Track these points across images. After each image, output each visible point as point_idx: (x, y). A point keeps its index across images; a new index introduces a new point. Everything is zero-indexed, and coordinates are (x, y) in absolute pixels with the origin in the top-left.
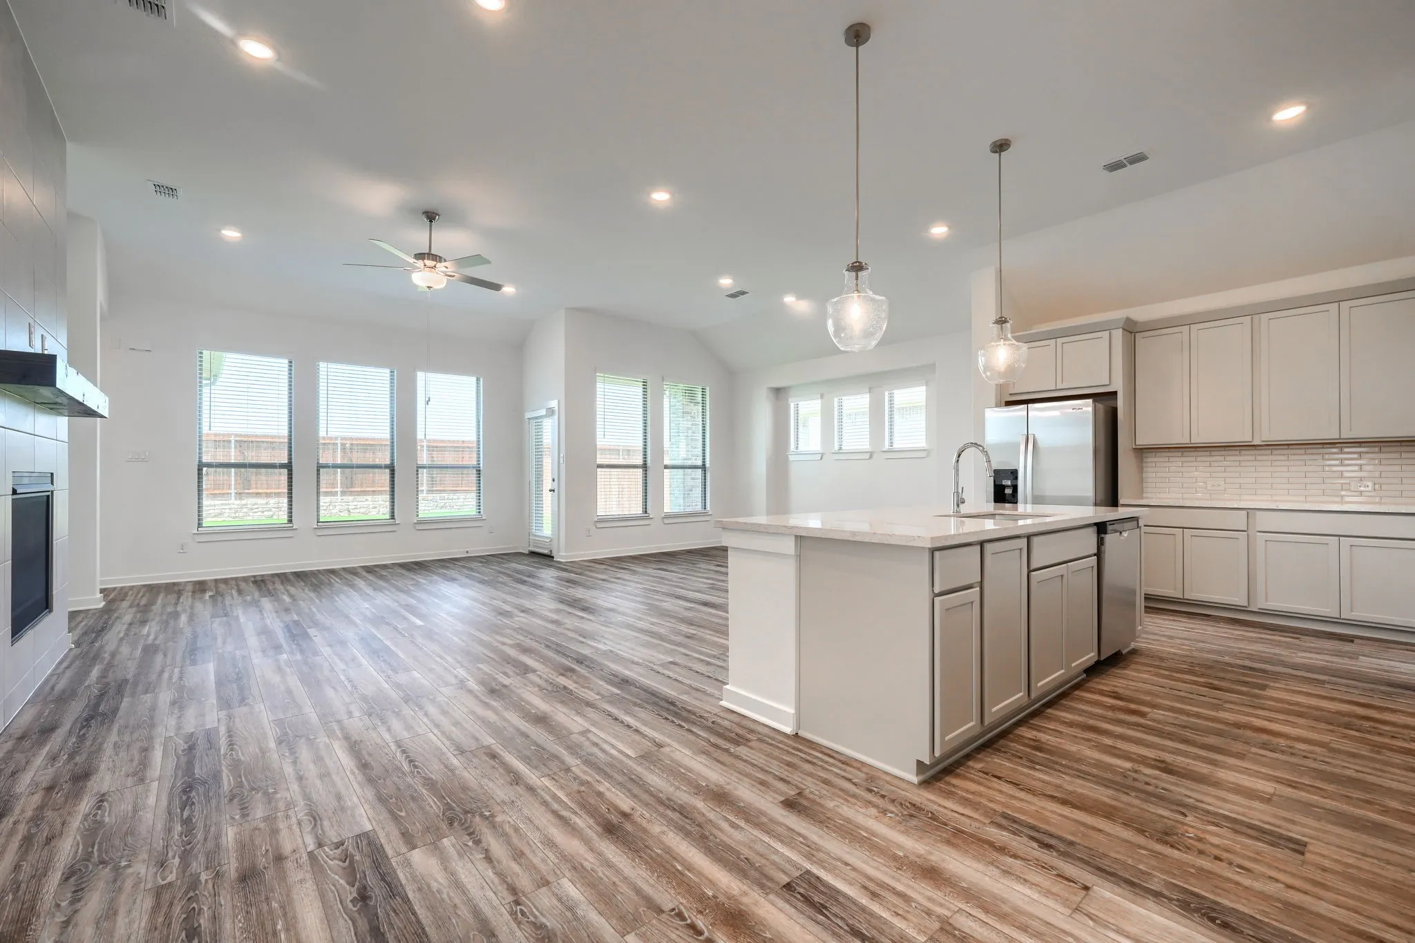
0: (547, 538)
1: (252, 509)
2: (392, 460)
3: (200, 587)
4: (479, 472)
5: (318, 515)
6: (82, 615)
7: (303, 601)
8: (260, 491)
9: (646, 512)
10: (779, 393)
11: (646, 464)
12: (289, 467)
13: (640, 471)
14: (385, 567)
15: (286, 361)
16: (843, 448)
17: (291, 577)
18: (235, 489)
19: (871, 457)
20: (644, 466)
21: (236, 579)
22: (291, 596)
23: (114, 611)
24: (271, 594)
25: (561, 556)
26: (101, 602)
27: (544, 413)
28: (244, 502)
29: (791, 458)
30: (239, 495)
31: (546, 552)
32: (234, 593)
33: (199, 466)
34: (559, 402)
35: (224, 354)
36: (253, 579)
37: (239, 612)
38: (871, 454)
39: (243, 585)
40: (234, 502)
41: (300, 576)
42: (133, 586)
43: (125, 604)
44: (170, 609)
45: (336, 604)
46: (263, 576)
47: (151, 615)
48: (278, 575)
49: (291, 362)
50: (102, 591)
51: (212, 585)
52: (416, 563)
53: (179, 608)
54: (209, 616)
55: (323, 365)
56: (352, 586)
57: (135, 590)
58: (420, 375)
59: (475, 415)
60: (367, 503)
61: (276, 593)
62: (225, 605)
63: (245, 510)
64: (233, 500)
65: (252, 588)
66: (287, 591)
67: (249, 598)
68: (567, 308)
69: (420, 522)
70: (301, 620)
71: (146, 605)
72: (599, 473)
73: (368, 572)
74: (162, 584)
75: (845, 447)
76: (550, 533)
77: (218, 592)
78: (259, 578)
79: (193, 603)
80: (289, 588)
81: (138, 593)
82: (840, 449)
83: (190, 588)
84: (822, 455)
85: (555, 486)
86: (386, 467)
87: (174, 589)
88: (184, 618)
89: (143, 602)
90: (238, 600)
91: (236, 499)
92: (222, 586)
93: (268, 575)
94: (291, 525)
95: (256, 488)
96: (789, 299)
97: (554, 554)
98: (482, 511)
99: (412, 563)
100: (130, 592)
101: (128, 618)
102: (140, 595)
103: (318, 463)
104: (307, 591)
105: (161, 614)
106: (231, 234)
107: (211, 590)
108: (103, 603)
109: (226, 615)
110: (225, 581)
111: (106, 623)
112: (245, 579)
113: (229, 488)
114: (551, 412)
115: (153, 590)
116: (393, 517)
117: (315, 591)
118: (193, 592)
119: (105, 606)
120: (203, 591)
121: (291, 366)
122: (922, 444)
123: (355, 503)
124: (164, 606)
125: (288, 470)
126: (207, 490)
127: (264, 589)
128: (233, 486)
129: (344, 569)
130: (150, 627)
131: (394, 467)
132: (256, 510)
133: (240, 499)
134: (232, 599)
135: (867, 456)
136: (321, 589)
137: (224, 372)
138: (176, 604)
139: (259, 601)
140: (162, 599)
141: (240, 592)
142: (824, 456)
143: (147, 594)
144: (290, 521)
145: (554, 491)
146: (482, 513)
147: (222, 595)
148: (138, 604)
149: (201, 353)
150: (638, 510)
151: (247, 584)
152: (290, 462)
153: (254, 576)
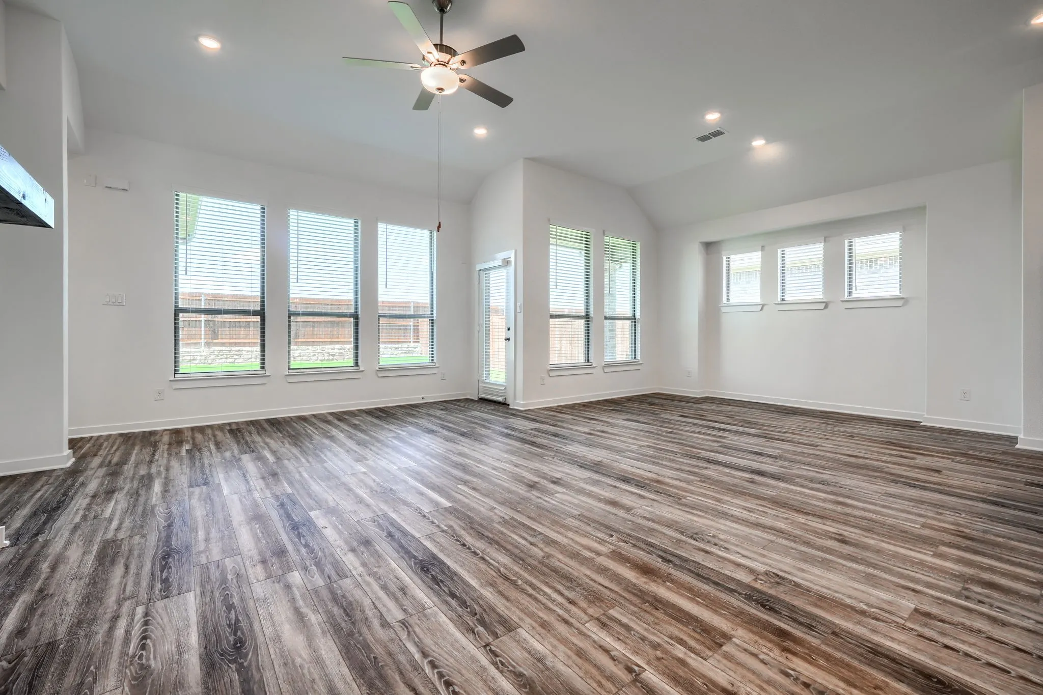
0: (502, 386)
1: (218, 356)
2: (356, 308)
3: (177, 436)
4: (432, 322)
5: (289, 362)
6: (44, 478)
7: (288, 460)
8: (224, 341)
9: (588, 361)
10: (709, 247)
11: (587, 315)
12: (261, 313)
13: (582, 322)
14: (352, 414)
15: (259, 207)
16: (786, 298)
17: (266, 426)
18: (205, 339)
19: (826, 307)
20: (587, 317)
21: (211, 427)
22: (274, 452)
23: (81, 472)
24: (249, 448)
25: (518, 403)
26: (69, 460)
27: (500, 264)
28: (212, 349)
29: (724, 310)
30: (208, 345)
31: (500, 399)
32: (213, 447)
33: (175, 311)
34: (516, 251)
35: (201, 198)
36: (228, 428)
37: (220, 476)
38: (827, 305)
39: (219, 434)
40: (204, 350)
41: (276, 424)
42: (110, 436)
43: (96, 461)
44: (142, 472)
45: (325, 465)
46: (237, 423)
47: (121, 481)
48: (252, 423)
49: (263, 208)
50: (74, 444)
51: (188, 434)
52: (381, 410)
53: (154, 470)
54: (186, 485)
55: (293, 213)
56: (332, 438)
57: (111, 441)
58: (381, 227)
59: (428, 267)
60: (308, 351)
61: (256, 447)
62: (203, 465)
63: (212, 357)
64: (203, 349)
65: (228, 439)
66: (267, 444)
67: (228, 454)
68: (526, 158)
69: (382, 370)
70: (296, 493)
71: (117, 464)
72: (551, 323)
73: (339, 420)
74: (139, 433)
75: (788, 298)
76: (504, 380)
77: (195, 445)
78: (234, 427)
79: (169, 461)
80: (268, 440)
81: (114, 443)
82: (783, 300)
83: (166, 439)
84: (763, 306)
85: (511, 334)
86: (351, 315)
87: (148, 439)
88: (157, 487)
89: (115, 459)
90: (217, 458)
91: (205, 347)
92: (199, 436)
93: (242, 423)
94: (264, 372)
95: (222, 339)
96: (758, 143)
97: (509, 401)
98: (435, 359)
99: (376, 409)
100: (105, 444)
101: (92, 486)
102: (115, 448)
103: (289, 311)
104: (287, 446)
105: (132, 479)
106: (209, 44)
107: (188, 442)
108: (73, 460)
109: (206, 483)
110: (201, 430)
111: (65, 494)
112: (221, 427)
113: (200, 339)
114: (506, 262)
115: (128, 439)
116: (357, 364)
117: (296, 445)
118: (170, 444)
119: (74, 463)
120: (180, 443)
121: (263, 212)
122: (895, 292)
123: (299, 351)
124: (137, 466)
125: (261, 317)
126: (182, 339)
127: (242, 441)
128: (203, 337)
129: (313, 415)
130: (116, 502)
131: (358, 315)
132: (221, 357)
133: (208, 347)
134: (211, 457)
135: (822, 306)
136: (301, 442)
137: (199, 224)
138: (151, 462)
139: (240, 459)
140: (137, 455)
141: (218, 445)
142: (765, 308)
143: (123, 447)
144: (263, 368)
145: (509, 340)
146: (435, 361)
147: (200, 450)
148: (110, 462)
149: (178, 195)
150: (581, 359)
151: (224, 433)
152: (263, 309)
153: (230, 424)
